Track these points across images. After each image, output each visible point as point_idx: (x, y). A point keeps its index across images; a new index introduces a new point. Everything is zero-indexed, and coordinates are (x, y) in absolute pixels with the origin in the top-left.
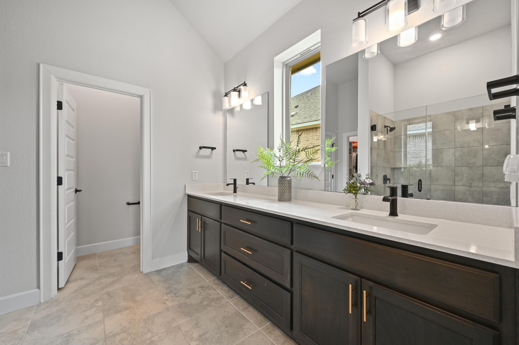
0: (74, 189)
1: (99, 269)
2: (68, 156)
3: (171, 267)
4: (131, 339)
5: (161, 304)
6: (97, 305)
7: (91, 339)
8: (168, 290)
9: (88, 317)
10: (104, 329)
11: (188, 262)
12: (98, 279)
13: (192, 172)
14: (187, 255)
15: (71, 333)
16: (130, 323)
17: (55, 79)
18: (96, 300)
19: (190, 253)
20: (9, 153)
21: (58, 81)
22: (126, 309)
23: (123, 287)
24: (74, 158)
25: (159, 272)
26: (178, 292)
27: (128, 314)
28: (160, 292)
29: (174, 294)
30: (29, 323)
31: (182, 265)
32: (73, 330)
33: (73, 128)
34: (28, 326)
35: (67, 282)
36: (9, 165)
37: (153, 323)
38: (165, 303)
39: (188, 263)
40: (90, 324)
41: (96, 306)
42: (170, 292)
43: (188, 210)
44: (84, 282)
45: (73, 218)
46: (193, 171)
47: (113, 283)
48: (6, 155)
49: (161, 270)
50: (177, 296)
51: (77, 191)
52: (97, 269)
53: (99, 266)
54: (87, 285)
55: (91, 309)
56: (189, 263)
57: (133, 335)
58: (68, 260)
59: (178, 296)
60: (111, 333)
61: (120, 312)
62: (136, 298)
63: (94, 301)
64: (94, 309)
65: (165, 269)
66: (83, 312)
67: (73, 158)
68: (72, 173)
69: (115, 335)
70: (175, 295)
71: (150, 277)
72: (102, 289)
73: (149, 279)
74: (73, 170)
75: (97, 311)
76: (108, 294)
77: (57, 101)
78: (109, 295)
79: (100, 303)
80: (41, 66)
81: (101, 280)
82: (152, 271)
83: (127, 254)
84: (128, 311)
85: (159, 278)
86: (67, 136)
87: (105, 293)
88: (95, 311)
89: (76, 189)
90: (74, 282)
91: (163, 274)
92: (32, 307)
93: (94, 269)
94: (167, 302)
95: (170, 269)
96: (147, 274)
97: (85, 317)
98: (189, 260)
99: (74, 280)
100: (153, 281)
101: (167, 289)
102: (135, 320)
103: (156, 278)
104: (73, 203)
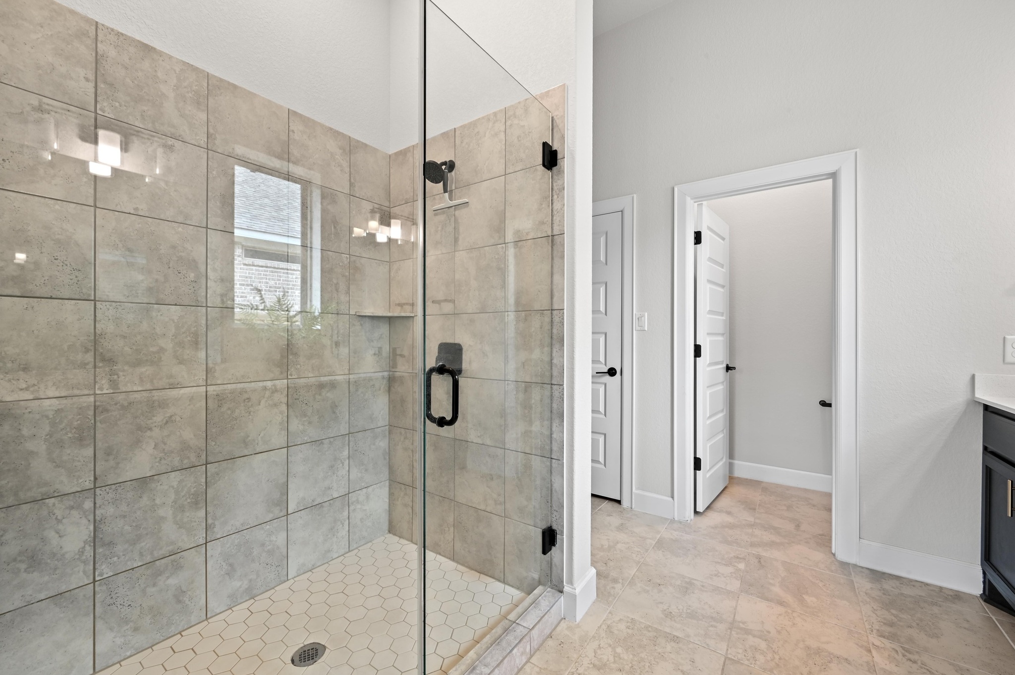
0: (725, 366)
1: (757, 510)
2: (711, 312)
3: (917, 581)
4: (772, 660)
5: (857, 644)
6: (736, 564)
7: (713, 609)
8: (889, 629)
9: (719, 574)
10: (735, 609)
11: (984, 598)
12: (752, 526)
13: (1004, 338)
14: (982, 580)
15: (693, 581)
16: (779, 632)
17: (692, 201)
18: (738, 558)
19: (989, 576)
20: (646, 313)
21: (695, 202)
22: (781, 603)
23: (786, 562)
24: (725, 315)
25: (877, 576)
26: (917, 652)
27: (780, 615)
28: (865, 619)
29: (901, 647)
30: (658, 536)
31: (957, 596)
32: (697, 580)
33: (723, 268)
34: (656, 541)
35: (708, 508)
36: (646, 329)
37: (824, 667)
38: (870, 651)
39: (983, 603)
40: (718, 587)
41: (735, 566)
42: (892, 637)
43: (985, 449)
44: (729, 519)
45: (722, 411)
46: (1007, 337)
47: (772, 544)
48: (644, 316)
49: (884, 573)
50: (911, 660)
51: (728, 368)
52: (754, 509)
53: (759, 505)
54: (732, 526)
55: (726, 565)
56: (985, 601)
57: (777, 657)
58: (712, 474)
59: (915, 662)
60: (744, 623)
61: (767, 599)
62: (804, 596)
63: (734, 556)
64: (730, 569)
65: (898, 578)
66: (716, 562)
67: (722, 316)
68: (721, 338)
69: (748, 632)
70: (903, 652)
71: (851, 574)
72: (752, 545)
73: (845, 577)
74: (723, 334)
75: (734, 575)
76: (759, 558)
77: (694, 233)
78: (760, 562)
79: (742, 566)
80: (676, 189)
81: (754, 530)
82: (858, 564)
83: (814, 506)
84: (780, 609)
85: (871, 588)
86: (709, 281)
87: (754, 554)
88: (731, 573)
89: (727, 365)
90: (718, 512)
91: (888, 585)
92: (666, 519)
93: (751, 507)
94: (874, 652)
95: (914, 586)
96: (844, 565)
97: (716, 573)
98: (987, 593)
99: (718, 510)
100: (856, 588)
101: (885, 624)
102: (789, 634)
103: (864, 584)
104: (721, 387)
